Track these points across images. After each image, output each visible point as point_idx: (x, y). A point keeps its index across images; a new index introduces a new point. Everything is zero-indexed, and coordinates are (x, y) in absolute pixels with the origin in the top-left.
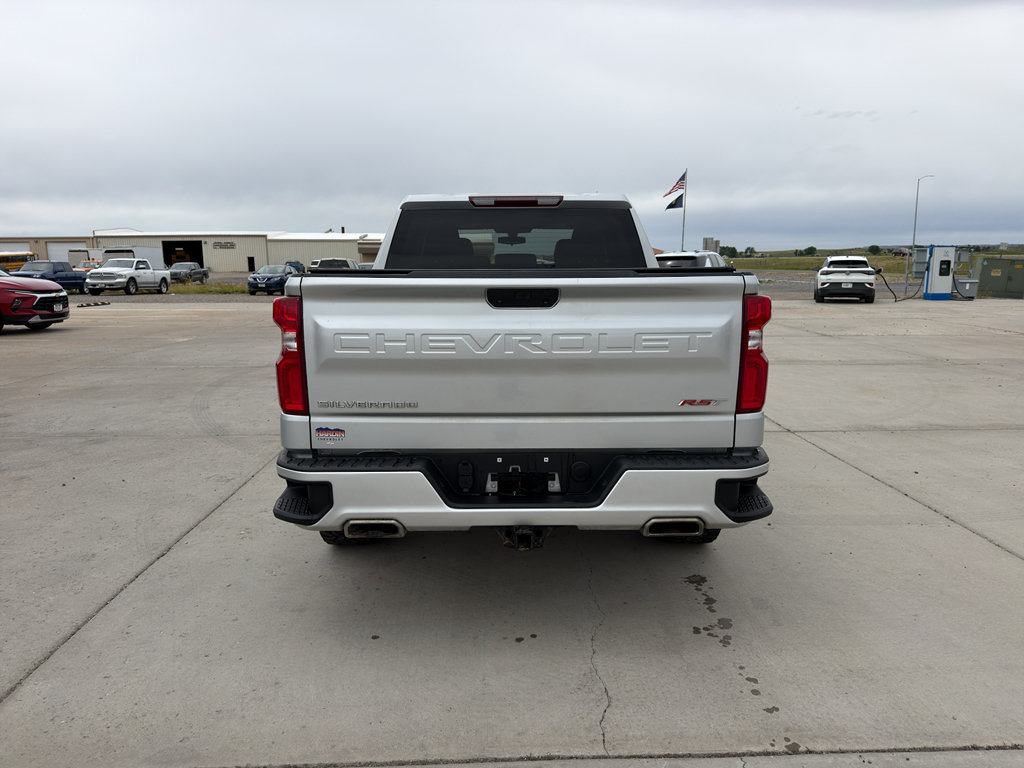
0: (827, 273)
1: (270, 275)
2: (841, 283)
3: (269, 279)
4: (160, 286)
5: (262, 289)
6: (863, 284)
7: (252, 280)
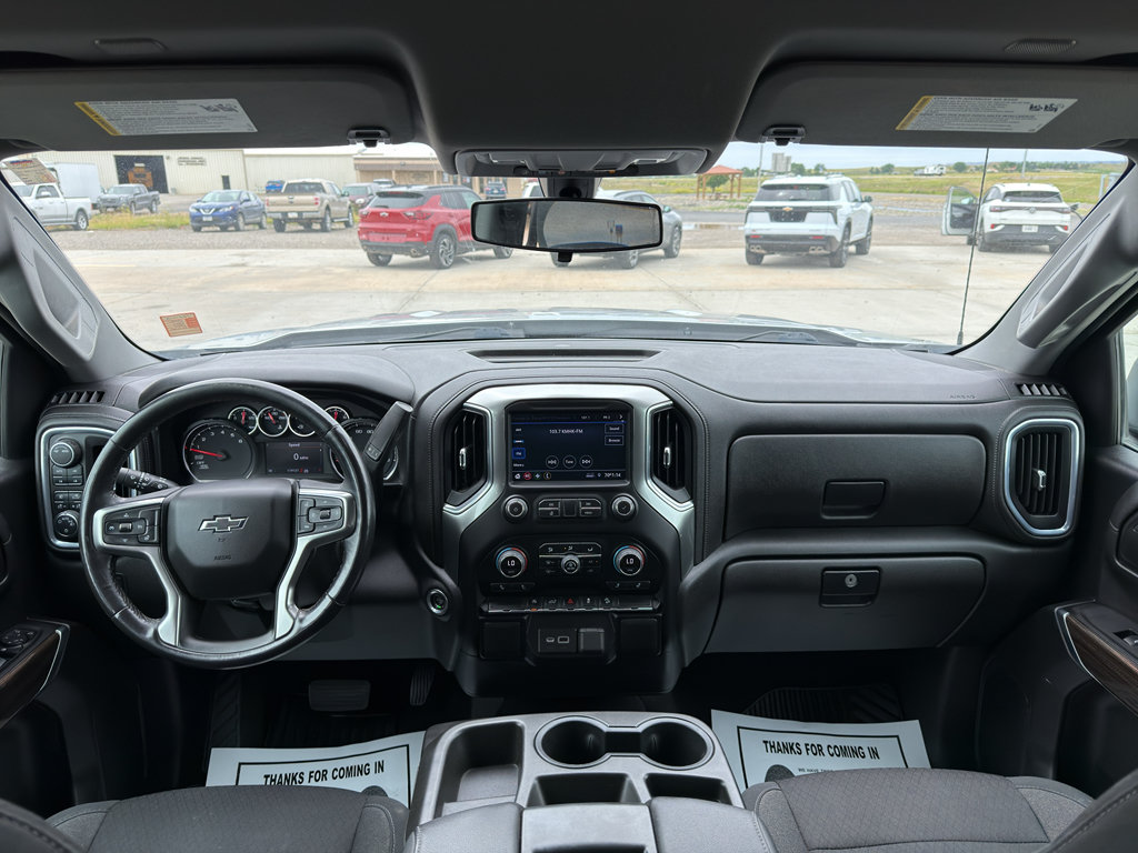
0: (1002, 210)
1: (218, 204)
2: (1021, 225)
3: (217, 209)
4: (76, 220)
5: (208, 224)
6: (1054, 226)
7: (194, 211)
